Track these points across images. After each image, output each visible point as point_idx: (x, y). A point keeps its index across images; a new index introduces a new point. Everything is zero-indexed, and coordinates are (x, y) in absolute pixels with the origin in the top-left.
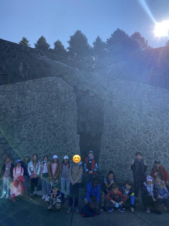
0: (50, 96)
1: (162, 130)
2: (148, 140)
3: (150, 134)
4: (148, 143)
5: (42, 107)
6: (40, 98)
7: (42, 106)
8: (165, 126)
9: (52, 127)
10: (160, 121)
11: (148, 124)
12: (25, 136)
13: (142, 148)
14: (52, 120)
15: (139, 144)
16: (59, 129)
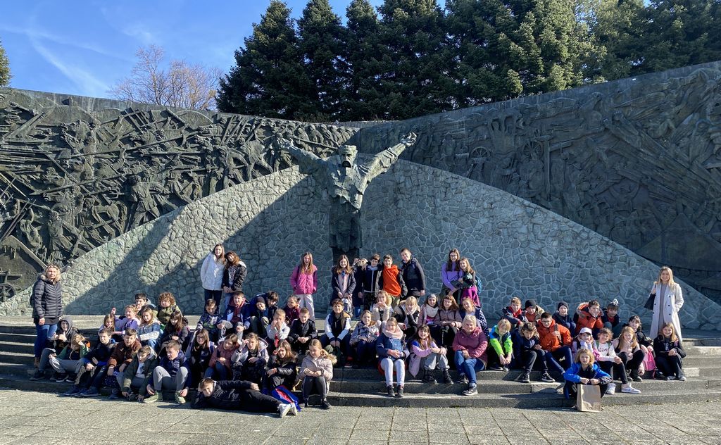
0: (305, 193)
1: (458, 241)
2: (439, 255)
3: (443, 246)
4: (439, 260)
5: (295, 210)
6: (291, 196)
7: (295, 208)
8: (463, 235)
9: (309, 238)
10: (457, 228)
11: (441, 233)
12: (273, 250)
13: (431, 266)
14: (309, 228)
15: (427, 261)
16: (319, 240)
